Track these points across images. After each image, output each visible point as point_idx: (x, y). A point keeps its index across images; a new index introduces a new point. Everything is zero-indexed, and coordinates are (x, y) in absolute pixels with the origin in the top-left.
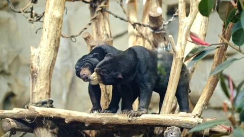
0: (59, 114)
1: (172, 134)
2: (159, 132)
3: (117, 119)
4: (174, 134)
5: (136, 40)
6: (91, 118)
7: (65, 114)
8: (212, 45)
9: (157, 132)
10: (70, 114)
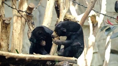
0: (2, 54)
1: (65, 65)
2: (49, 64)
3: (34, 57)
4: (66, 65)
5: (18, 18)
6: (20, 56)
7: (6, 54)
8: (114, 25)
9: (48, 64)
10: (8, 54)
